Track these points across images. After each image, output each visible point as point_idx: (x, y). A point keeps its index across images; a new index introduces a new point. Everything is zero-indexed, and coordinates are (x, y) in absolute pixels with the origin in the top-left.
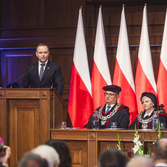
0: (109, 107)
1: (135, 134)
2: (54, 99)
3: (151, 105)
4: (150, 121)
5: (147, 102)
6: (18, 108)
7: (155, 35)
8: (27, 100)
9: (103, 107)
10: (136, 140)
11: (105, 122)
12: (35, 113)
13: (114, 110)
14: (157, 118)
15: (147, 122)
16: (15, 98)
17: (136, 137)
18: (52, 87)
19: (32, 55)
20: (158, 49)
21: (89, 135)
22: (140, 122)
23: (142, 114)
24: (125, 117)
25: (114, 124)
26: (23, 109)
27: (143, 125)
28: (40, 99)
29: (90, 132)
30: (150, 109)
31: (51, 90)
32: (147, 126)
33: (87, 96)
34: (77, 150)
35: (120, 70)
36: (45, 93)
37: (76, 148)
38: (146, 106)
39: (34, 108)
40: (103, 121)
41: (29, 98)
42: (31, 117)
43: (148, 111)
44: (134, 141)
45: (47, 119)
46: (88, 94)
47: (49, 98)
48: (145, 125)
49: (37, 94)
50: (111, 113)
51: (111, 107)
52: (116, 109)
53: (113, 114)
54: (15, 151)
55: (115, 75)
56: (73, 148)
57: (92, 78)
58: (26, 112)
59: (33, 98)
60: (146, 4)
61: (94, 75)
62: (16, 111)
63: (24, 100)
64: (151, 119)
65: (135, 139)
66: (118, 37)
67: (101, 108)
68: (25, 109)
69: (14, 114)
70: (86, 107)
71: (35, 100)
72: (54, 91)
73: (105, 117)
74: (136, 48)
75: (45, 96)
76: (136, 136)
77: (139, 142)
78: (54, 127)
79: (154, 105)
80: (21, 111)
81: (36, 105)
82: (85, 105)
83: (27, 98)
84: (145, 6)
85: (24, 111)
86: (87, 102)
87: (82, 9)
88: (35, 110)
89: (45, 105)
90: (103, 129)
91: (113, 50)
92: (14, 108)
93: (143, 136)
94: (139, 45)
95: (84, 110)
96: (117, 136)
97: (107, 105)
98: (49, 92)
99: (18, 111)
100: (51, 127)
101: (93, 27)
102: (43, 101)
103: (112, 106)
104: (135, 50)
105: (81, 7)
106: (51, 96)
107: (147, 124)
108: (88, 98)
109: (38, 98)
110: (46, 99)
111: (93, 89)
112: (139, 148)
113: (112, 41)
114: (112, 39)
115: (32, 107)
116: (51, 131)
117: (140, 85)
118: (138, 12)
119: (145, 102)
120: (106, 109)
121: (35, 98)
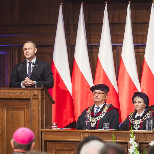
0: (98, 108)
1: (131, 135)
2: (45, 99)
3: (143, 106)
4: (142, 121)
5: (139, 102)
6: (7, 108)
7: (137, 33)
8: (17, 100)
9: (91, 107)
10: (132, 141)
11: (95, 124)
12: (25, 114)
13: (103, 111)
14: (151, 119)
15: (139, 123)
16: (4, 97)
17: (131, 138)
18: (42, 87)
19: (6, 53)
20: (140, 48)
21: (81, 136)
22: (132, 123)
23: (133, 114)
24: (115, 118)
25: (106, 125)
26: (12, 109)
27: (134, 126)
28: (31, 99)
29: (83, 132)
30: (142, 110)
31: (42, 90)
32: (139, 126)
33: (67, 96)
34: (69, 150)
35: (102, 70)
36: (36, 92)
37: (68, 149)
38: (138, 106)
39: (24, 108)
40: (92, 123)
41: (19, 97)
42: (21, 118)
43: (140, 111)
44: (129, 142)
45: (38, 119)
46: (68, 94)
47: (40, 98)
48: (137, 125)
49: (27, 93)
50: (101, 114)
51: (100, 108)
52: (105, 110)
53: (103, 115)
54: (4, 151)
55: (97, 75)
56: (65, 149)
57: (73, 78)
58: (15, 112)
59: (23, 97)
60: (130, 2)
61: (74, 74)
62: (5, 110)
63: (14, 100)
64: (144, 120)
65: (130, 140)
66: (100, 35)
67: (90, 108)
68: (15, 108)
69: (3, 114)
70: (66, 107)
71: (25, 100)
72: (45, 91)
73: (94, 119)
74: (117, 47)
75: (37, 95)
76: (132, 136)
77: (135, 143)
78: (44, 128)
79: (145, 106)
80: (10, 111)
81: (26, 105)
82: (66, 106)
83: (17, 97)
84: (129, 4)
85: (13, 111)
86: (67, 102)
87: (62, 5)
88: (25, 110)
89: (36, 105)
90: (95, 130)
91: (92, 49)
92: (3, 108)
93: (138, 137)
94: (123, 44)
95: (64, 111)
96: (112, 137)
97: (96, 106)
98: (41, 91)
99: (7, 111)
100: (42, 128)
101: (71, 24)
102: (34, 101)
103: (101, 106)
104: (116, 49)
105: (62, 4)
106: (42, 96)
107: (139, 124)
108: (68, 99)
109: (29, 97)
110: (38, 99)
111: (73, 89)
112: (135, 148)
113: (92, 40)
114: (92, 37)
115: (22, 106)
116: (42, 132)
117: (123, 85)
118: (119, 10)
119: (137, 102)
120: (95, 110)
121: (25, 97)
